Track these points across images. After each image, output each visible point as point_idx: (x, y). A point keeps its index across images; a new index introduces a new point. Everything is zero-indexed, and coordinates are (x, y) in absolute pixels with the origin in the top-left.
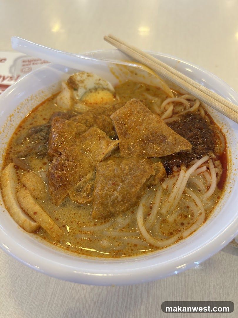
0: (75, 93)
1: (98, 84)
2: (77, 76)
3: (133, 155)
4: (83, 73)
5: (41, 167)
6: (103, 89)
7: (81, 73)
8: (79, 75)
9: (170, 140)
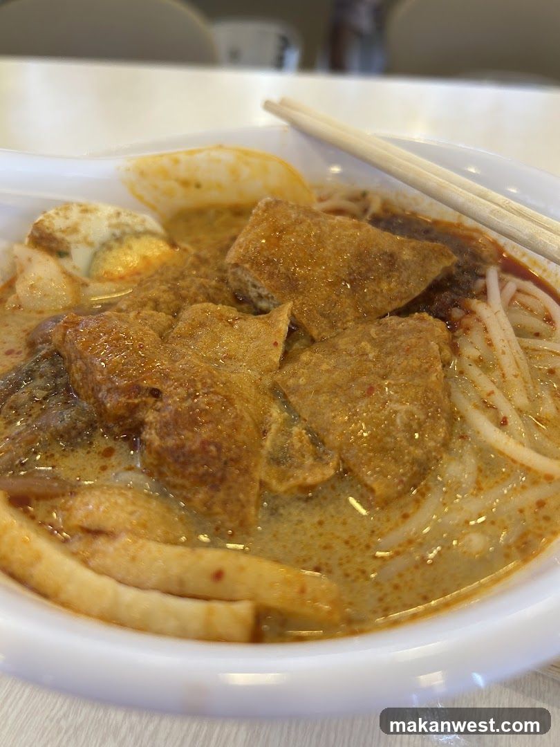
0: (66, 264)
1: (118, 226)
2: (53, 218)
3: (343, 323)
4: (67, 206)
5: (104, 464)
6: (138, 235)
7: (61, 210)
8: (57, 214)
9: (406, 255)
